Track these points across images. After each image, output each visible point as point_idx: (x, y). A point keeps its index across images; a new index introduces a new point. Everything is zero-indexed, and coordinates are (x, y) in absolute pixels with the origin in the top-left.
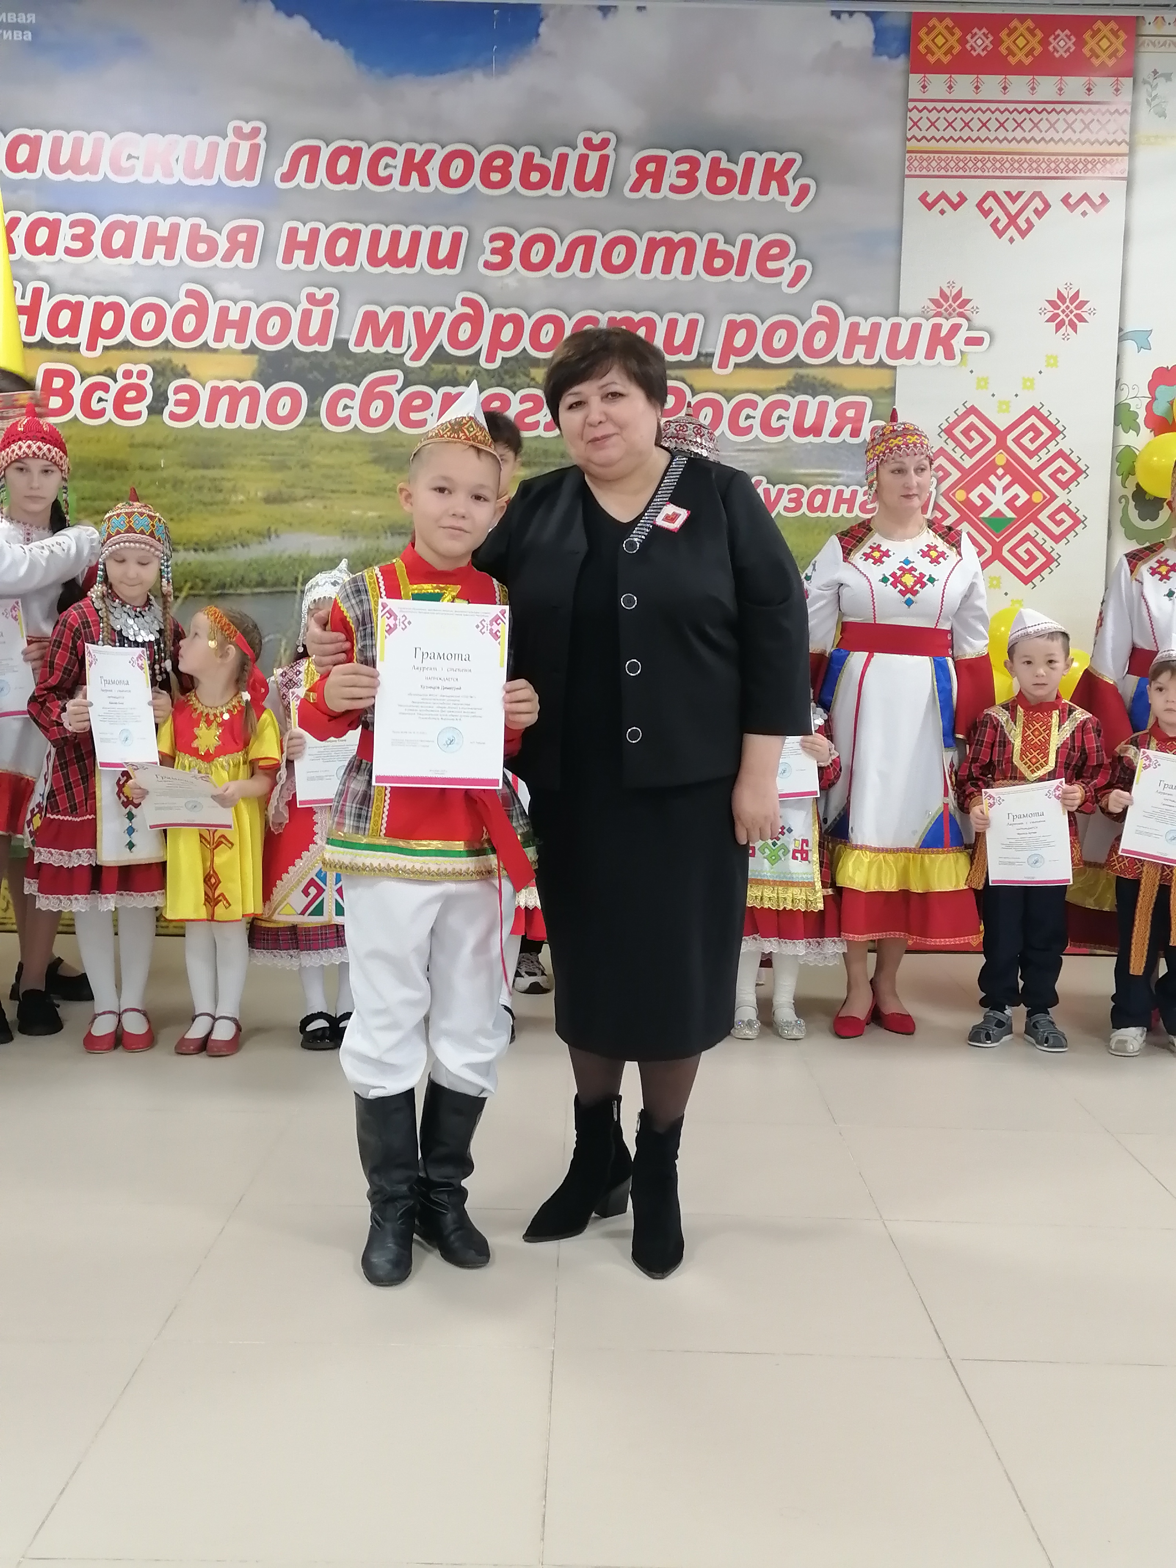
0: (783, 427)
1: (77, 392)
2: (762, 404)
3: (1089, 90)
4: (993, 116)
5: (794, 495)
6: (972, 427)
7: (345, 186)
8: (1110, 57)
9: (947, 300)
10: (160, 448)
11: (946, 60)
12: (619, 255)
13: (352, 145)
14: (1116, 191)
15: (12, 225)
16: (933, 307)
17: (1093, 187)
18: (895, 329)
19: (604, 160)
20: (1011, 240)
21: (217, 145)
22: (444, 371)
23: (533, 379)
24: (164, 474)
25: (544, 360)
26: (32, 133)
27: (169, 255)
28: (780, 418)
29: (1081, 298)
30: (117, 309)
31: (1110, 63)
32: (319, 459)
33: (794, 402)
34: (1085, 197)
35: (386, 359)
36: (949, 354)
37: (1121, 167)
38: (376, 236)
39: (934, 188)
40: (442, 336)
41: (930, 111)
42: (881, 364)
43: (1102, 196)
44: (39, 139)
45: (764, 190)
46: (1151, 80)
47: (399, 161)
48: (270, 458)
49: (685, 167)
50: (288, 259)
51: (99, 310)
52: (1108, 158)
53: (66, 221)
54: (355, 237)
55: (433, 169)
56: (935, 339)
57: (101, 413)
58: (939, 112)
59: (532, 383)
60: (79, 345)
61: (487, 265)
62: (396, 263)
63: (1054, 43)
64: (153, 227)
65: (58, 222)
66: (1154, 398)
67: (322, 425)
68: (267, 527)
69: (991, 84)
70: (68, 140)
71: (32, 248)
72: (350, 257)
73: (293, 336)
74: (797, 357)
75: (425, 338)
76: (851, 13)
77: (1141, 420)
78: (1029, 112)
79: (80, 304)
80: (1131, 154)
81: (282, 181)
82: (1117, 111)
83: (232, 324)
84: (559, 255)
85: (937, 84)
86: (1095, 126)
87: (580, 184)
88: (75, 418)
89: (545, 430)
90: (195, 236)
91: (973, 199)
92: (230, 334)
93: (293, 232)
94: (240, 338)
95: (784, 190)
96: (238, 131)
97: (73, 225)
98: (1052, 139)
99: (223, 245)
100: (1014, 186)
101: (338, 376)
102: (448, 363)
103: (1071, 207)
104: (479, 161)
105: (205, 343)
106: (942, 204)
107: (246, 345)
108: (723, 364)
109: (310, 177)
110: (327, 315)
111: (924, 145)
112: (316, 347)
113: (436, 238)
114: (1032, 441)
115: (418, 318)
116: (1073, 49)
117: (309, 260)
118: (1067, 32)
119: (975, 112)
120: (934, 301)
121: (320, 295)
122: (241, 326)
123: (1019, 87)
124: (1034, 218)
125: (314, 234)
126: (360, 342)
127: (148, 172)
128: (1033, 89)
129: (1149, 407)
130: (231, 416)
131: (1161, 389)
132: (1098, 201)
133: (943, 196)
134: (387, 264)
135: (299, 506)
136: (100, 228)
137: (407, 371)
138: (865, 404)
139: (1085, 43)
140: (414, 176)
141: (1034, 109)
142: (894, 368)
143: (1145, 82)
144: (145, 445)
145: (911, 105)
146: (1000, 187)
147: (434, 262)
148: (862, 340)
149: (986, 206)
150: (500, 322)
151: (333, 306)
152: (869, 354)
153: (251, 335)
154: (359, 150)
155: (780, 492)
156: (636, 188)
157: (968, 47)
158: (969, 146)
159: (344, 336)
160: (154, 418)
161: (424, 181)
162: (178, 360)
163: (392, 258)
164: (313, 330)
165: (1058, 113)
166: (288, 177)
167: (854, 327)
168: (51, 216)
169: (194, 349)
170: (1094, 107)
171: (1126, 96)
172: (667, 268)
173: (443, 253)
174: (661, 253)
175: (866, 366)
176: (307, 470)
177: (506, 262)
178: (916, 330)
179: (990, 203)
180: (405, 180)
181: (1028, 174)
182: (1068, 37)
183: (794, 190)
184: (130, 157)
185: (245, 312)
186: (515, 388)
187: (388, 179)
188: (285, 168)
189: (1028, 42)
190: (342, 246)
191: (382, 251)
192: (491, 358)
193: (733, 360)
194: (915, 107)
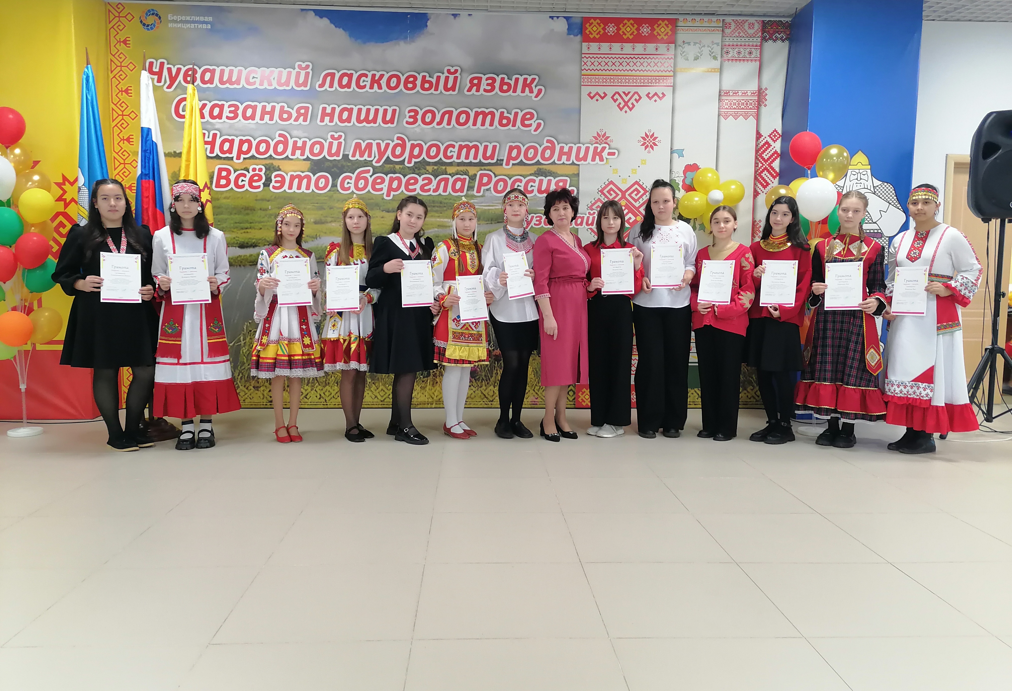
0: (533, 190)
1: (232, 177)
2: (524, 181)
3: (657, 49)
4: (617, 60)
5: (538, 219)
6: (611, 189)
7: (346, 89)
8: (665, 35)
9: (600, 137)
10: (268, 201)
11: (597, 37)
12: (463, 118)
13: (349, 72)
14: (668, 92)
15: (204, 106)
16: (594, 140)
17: (659, 90)
18: (579, 149)
19: (456, 79)
20: (626, 112)
21: (291, 72)
22: (390, 167)
23: (428, 171)
24: (271, 212)
25: (432, 162)
26: (211, 68)
27: (271, 119)
28: (532, 186)
29: (655, 136)
30: (249, 142)
31: (665, 38)
32: (337, 205)
33: (537, 180)
34: (656, 94)
35: (365, 163)
36: (601, 159)
37: (670, 81)
38: (360, 110)
39: (594, 90)
40: (389, 152)
41: (591, 58)
42: (573, 164)
43: (663, 93)
44: (214, 70)
45: (523, 91)
46: (682, 45)
47: (369, 79)
48: (316, 205)
49: (490, 81)
50: (322, 120)
51: (242, 142)
52: (665, 78)
53: (226, 105)
54: (350, 111)
55: (383, 82)
56: (595, 153)
57: (243, 186)
58: (595, 58)
59: (427, 172)
60: (233, 157)
61: (408, 123)
62: (369, 122)
63: (642, 30)
64: (264, 107)
65: (223, 105)
66: (685, 177)
67: (338, 191)
68: (315, 234)
69: (616, 47)
70: (227, 71)
71: (212, 116)
72: (349, 120)
73: (325, 153)
74: (538, 160)
75: (381, 154)
76: (558, 17)
77: (680, 186)
78: (632, 59)
79: (233, 140)
80: (674, 76)
81: (319, 87)
82: (668, 58)
83: (299, 148)
84: (438, 119)
85: (594, 46)
86: (659, 64)
87: (446, 89)
88: (232, 188)
89: (433, 192)
90: (282, 111)
91: (610, 95)
92: (298, 152)
93: (324, 109)
94: (302, 154)
95: (531, 91)
96: (300, 66)
97: (230, 106)
98: (642, 70)
99: (294, 115)
100: (626, 90)
101: (345, 170)
102: (391, 164)
103: (650, 98)
104: (403, 79)
105: (287, 156)
106: (597, 97)
107: (305, 157)
108: (507, 164)
109: (331, 86)
110: (340, 144)
111: (589, 72)
112: (335, 158)
113: (385, 111)
114: (636, 195)
115: (378, 145)
116: (650, 32)
117: (331, 121)
118: (647, 25)
119: (610, 59)
120: (595, 137)
121: (336, 136)
122: (303, 149)
123: (628, 48)
124: (635, 103)
125: (333, 109)
126: (354, 155)
127: (261, 84)
128: (634, 49)
129: (683, 181)
130: (299, 187)
131: (688, 174)
132: (661, 96)
133: (597, 94)
134: (365, 123)
135: (329, 224)
136: (241, 108)
137: (374, 167)
138: (567, 180)
139: (655, 30)
140: (376, 85)
141: (634, 57)
142: (579, 165)
143: (680, 46)
144: (262, 200)
145: (583, 56)
146: (621, 90)
147: (385, 121)
148: (565, 154)
149: (615, 98)
150: (413, 147)
151: (342, 140)
152: (568, 159)
153: (307, 153)
154: (352, 74)
155: (533, 217)
156: (469, 90)
157: (606, 31)
158: (608, 73)
159: (346, 153)
160: (266, 188)
161: (380, 87)
162: (276, 163)
163: (367, 120)
164: (334, 151)
165: (644, 59)
166: (321, 86)
167: (562, 148)
168: (220, 103)
169: (282, 159)
170: (659, 56)
171: (672, 51)
172: (483, 124)
173: (388, 117)
174: (480, 118)
175: (567, 164)
176: (332, 210)
177: (415, 121)
178: (587, 149)
179: (617, 96)
180: (372, 87)
181: (632, 84)
182: (648, 27)
183: (535, 91)
184: (254, 77)
185: (305, 143)
186: (420, 175)
187: (364, 87)
188: (320, 82)
189: (631, 29)
190: (345, 115)
191: (363, 117)
192: (410, 162)
193: (512, 162)
194: (585, 57)
